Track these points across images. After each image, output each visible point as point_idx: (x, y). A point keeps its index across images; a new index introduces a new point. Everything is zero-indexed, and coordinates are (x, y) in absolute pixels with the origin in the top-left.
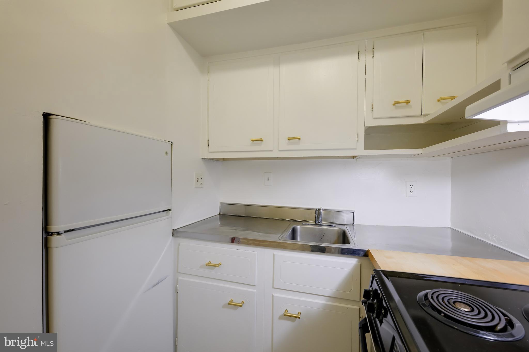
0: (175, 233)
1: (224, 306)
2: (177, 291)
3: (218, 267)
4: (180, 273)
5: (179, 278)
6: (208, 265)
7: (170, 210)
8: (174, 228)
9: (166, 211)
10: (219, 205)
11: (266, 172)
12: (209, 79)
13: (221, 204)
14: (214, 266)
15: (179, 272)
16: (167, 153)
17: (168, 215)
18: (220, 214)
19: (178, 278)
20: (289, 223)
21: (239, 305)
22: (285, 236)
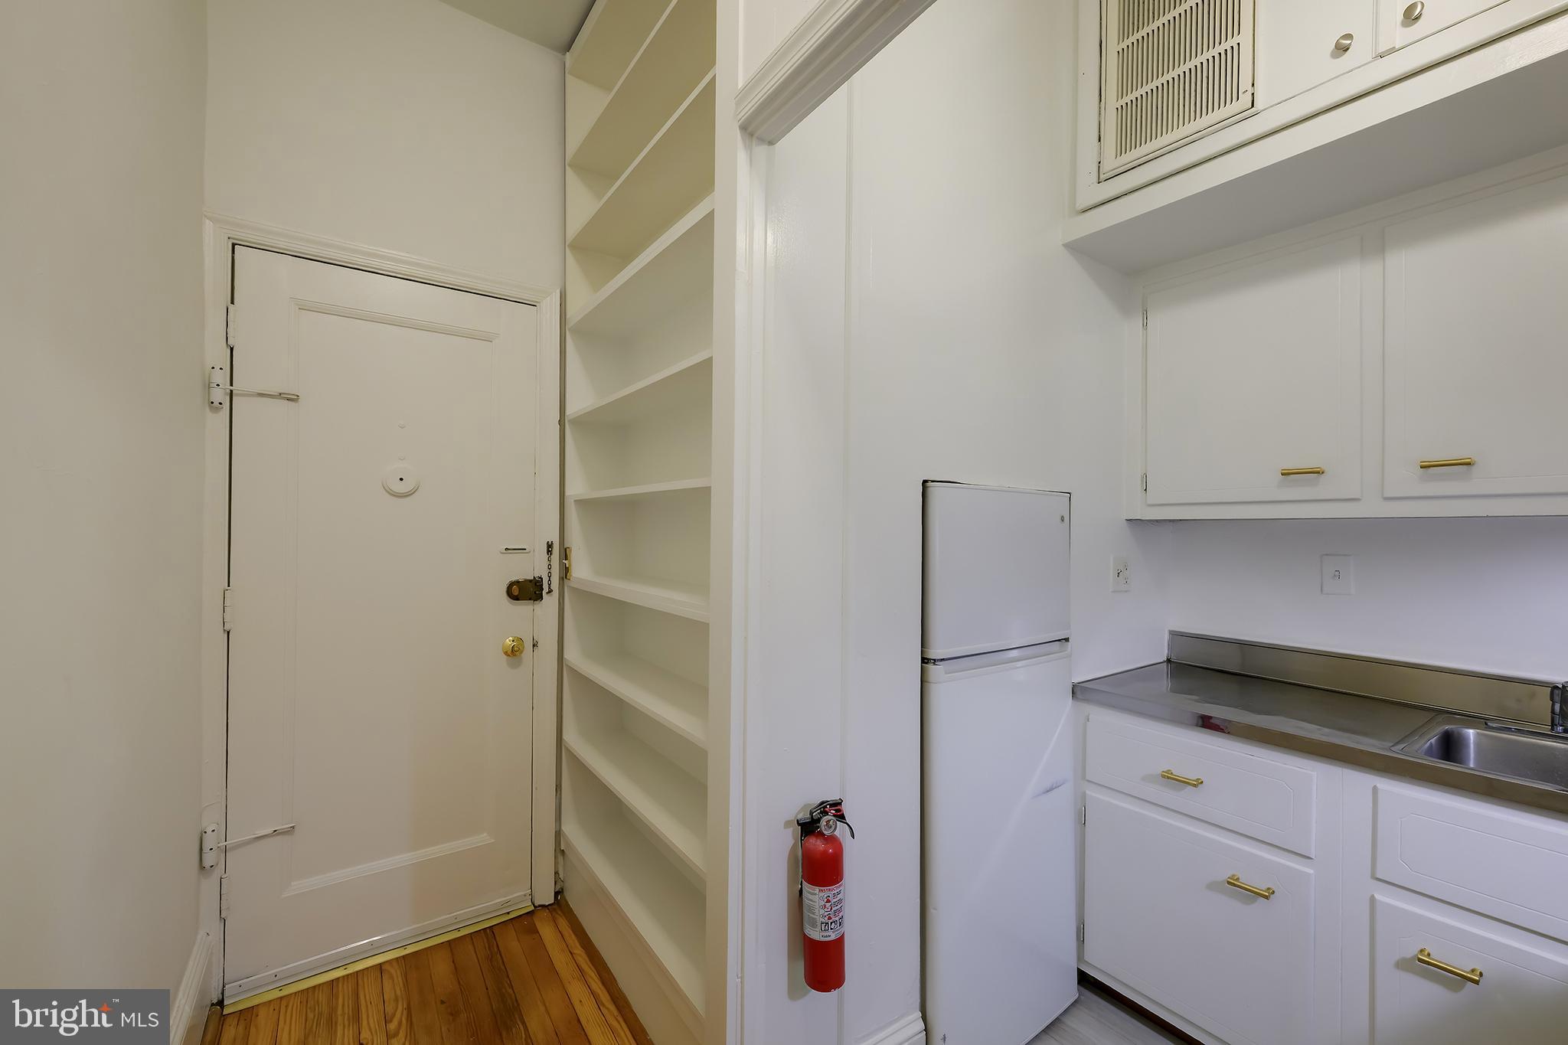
0: (1078, 691)
1: (1213, 886)
2: (1082, 820)
3: (1195, 786)
4: (1088, 781)
5: (1087, 792)
6: (1168, 778)
7: (1067, 640)
8: (1076, 680)
9: (1059, 640)
10: (1166, 636)
11: (1327, 555)
12: (1145, 325)
13: (1174, 634)
14: (1186, 783)
15: (1087, 778)
16: (1062, 519)
17: (1065, 651)
18: (1169, 661)
19: (1085, 792)
20: (1429, 715)
21: (1258, 891)
22: (1417, 747)
